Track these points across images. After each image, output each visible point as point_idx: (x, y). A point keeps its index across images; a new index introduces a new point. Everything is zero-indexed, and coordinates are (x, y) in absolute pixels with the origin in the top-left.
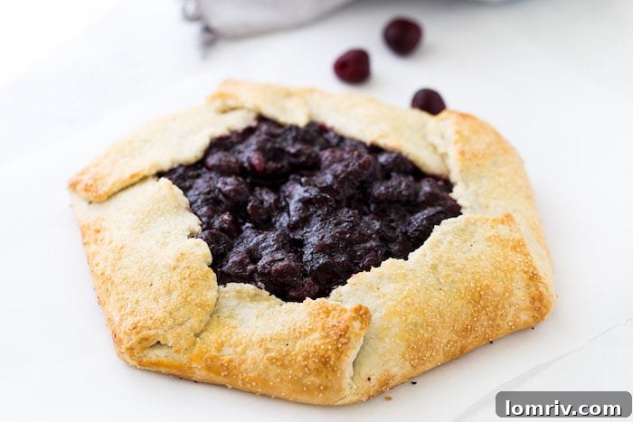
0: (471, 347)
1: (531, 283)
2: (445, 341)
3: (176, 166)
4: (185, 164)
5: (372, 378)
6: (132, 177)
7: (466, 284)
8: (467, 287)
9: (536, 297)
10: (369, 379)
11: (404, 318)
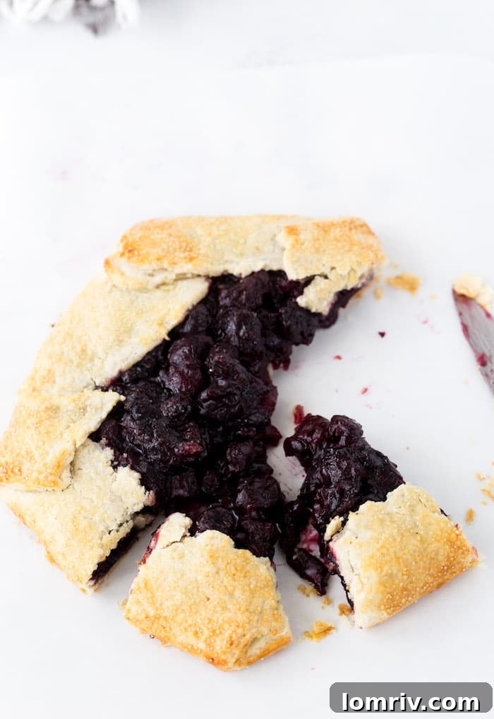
11: (380, 570)
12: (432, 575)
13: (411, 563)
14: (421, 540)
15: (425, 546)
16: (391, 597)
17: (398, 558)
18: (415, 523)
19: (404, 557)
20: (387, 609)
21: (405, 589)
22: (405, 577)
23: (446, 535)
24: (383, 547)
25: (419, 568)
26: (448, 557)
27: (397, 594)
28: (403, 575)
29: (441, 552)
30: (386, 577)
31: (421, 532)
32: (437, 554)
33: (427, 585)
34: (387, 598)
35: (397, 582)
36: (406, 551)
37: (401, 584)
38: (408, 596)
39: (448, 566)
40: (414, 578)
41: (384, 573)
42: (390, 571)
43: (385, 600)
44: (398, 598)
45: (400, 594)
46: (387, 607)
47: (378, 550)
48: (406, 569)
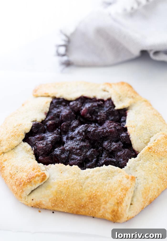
0: (81, 213)
1: (117, 205)
2: (70, 205)
3: (61, 98)
4: (65, 99)
5: (34, 200)
6: (45, 93)
7: (92, 190)
8: (92, 191)
9: (116, 211)
10: (33, 200)
11: (59, 187)
12: (76, 204)
13: (71, 194)
14: (81, 189)
15: (81, 192)
16: (56, 199)
17: (68, 188)
18: (84, 183)
19: (71, 190)
20: (53, 203)
21: (63, 200)
22: (66, 197)
23: (91, 194)
24: (67, 181)
25: (73, 197)
26: (86, 203)
27: (59, 200)
28: (66, 195)
29: (85, 199)
30: (59, 192)
31: (84, 187)
32: (82, 198)
33: (72, 207)
34: (54, 198)
35: (62, 196)
36: (73, 189)
37: (62, 198)
38: (62, 205)
39: (83, 206)
40: (68, 200)
41: (60, 189)
42: (62, 190)
43: (53, 199)
44: (58, 202)
45: (60, 201)
46: (53, 202)
47: (65, 181)
48: (68, 194)
